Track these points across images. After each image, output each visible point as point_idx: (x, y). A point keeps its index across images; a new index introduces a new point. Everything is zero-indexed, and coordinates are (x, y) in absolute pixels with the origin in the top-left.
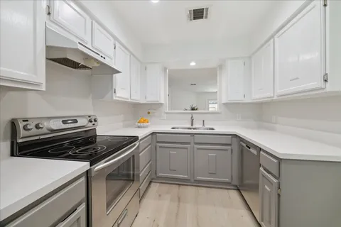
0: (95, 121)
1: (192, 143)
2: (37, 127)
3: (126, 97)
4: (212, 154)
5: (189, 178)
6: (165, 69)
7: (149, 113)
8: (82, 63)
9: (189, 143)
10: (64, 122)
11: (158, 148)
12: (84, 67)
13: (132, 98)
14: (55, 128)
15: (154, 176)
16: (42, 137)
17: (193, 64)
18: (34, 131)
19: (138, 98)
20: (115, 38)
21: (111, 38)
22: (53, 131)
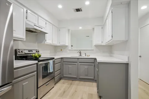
0: (39, 52)
1: (78, 62)
2: (22, 52)
3: (51, 43)
4: (86, 67)
5: (77, 77)
6: (69, 30)
7: (61, 50)
8: (35, 31)
9: (77, 62)
10: (29, 51)
11: (64, 65)
12: (35, 32)
13: (53, 43)
14: (26, 53)
15: (62, 76)
16: (23, 55)
17: (80, 28)
18: (21, 53)
19: (56, 43)
20: (46, 20)
21: (45, 21)
22: (26, 54)
